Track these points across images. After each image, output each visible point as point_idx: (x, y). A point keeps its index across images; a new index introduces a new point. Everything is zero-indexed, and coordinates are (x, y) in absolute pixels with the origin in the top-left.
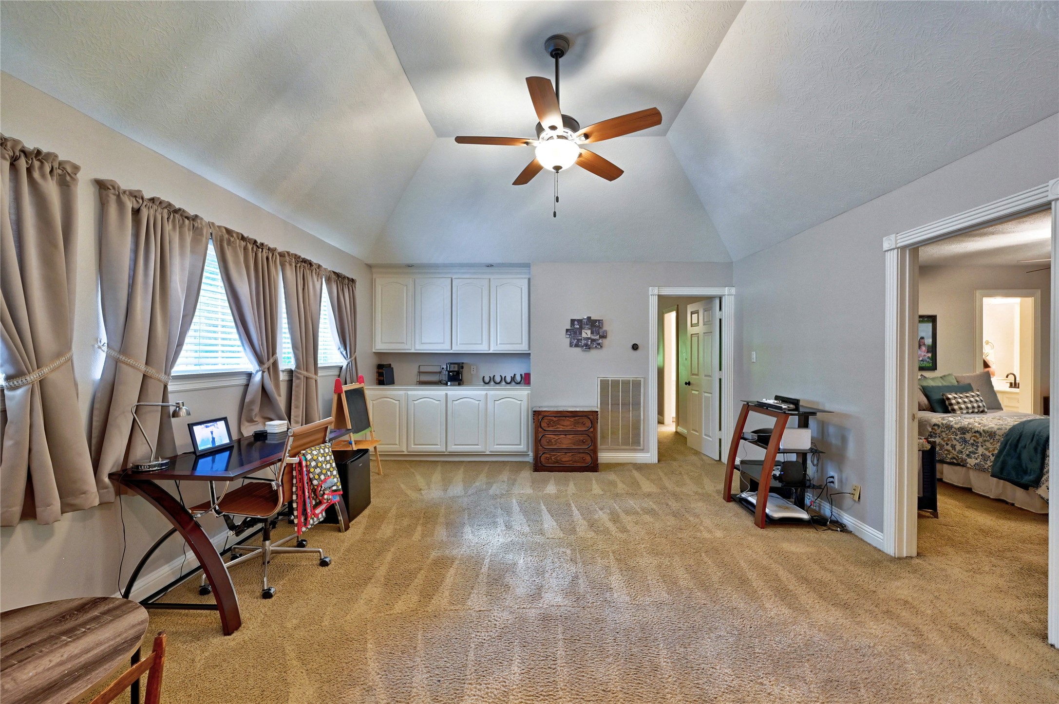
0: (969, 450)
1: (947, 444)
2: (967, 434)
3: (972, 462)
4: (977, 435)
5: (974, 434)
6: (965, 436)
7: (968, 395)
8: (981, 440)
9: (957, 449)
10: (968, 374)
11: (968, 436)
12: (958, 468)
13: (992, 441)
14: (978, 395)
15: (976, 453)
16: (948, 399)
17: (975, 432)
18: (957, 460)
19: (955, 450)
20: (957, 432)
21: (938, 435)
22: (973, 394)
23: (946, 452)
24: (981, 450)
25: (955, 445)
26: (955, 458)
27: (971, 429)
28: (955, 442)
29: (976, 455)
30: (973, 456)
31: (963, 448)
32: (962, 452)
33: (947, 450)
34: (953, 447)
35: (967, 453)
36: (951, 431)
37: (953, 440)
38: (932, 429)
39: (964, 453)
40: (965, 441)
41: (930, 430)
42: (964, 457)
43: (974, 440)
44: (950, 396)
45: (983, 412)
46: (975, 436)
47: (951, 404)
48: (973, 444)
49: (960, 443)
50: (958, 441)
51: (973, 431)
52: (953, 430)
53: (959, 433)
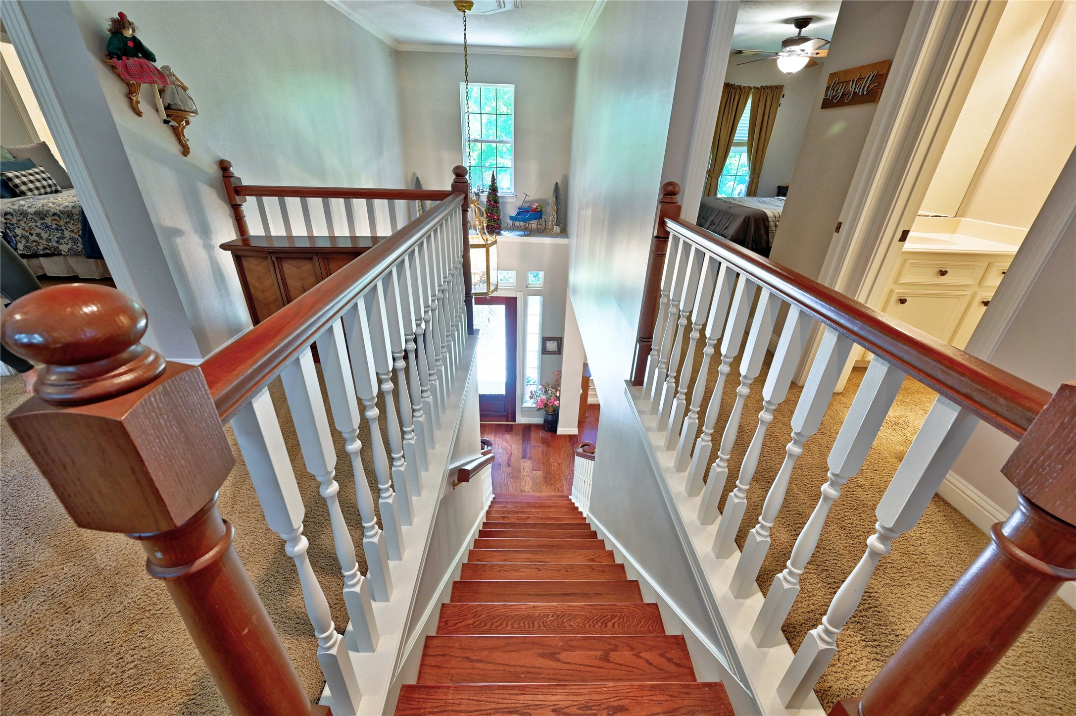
0: (57, 236)
1: (32, 235)
2: (46, 218)
3: (64, 248)
4: (56, 217)
5: (53, 218)
6: (45, 221)
7: (31, 171)
8: (62, 223)
9: (44, 238)
10: (22, 146)
11: (48, 221)
12: (55, 258)
13: (72, 222)
14: (43, 172)
15: (64, 238)
16: (10, 179)
17: (53, 215)
18: (50, 250)
19: (42, 239)
20: (35, 218)
21: (16, 226)
22: (36, 170)
23: (35, 244)
24: (67, 234)
25: (40, 234)
26: (47, 248)
27: (48, 211)
28: (38, 231)
29: (65, 240)
30: (63, 241)
31: (50, 235)
32: (50, 240)
33: (34, 241)
35: (56, 239)
37: (35, 228)
38: (6, 219)
39: (52, 240)
40: (48, 227)
42: (55, 244)
43: (56, 224)
44: (10, 175)
45: (57, 191)
46: (55, 220)
47: (17, 186)
48: (57, 229)
49: (43, 230)
50: (40, 228)
51: (50, 213)
52: (30, 216)
53: (37, 219)
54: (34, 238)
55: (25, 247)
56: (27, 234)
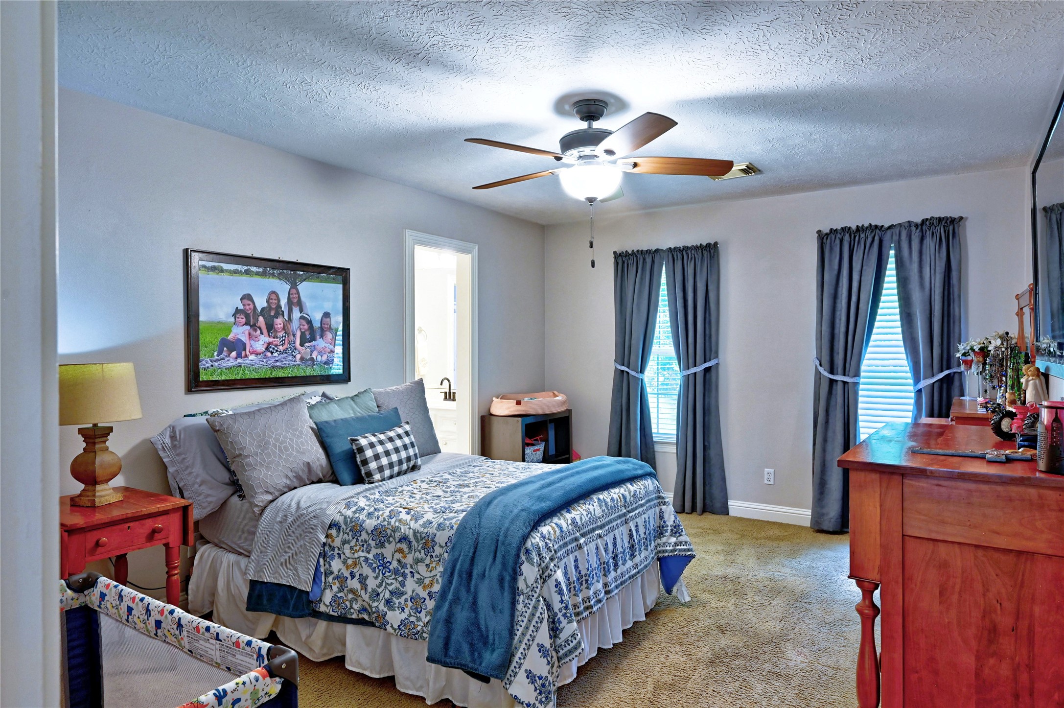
0: (390, 588)
1: (353, 576)
2: (387, 544)
3: (395, 618)
4: (404, 546)
5: (399, 545)
6: (383, 550)
7: (392, 434)
8: (409, 560)
9: (369, 590)
10: (393, 388)
11: (388, 551)
12: (372, 634)
13: (428, 561)
14: (407, 434)
15: (403, 594)
16: (361, 450)
17: (400, 541)
18: (369, 614)
19: (366, 589)
20: (371, 542)
21: (336, 550)
22: (400, 431)
23: (350, 596)
24: (410, 585)
25: (367, 577)
26: (365, 610)
27: (395, 530)
28: (366, 571)
29: (402, 600)
30: (397, 601)
31: (381, 584)
32: (378, 594)
33: (352, 591)
34: (363, 580)
35: (387, 595)
36: (360, 539)
37: (363, 564)
38: (327, 537)
39: (381, 595)
40: (384, 565)
41: (323, 539)
42: (382, 607)
43: (399, 561)
44: (363, 442)
45: (414, 468)
46: (400, 551)
47: (365, 462)
48: (396, 572)
49: (374, 570)
50: (370, 565)
51: (398, 535)
52: (364, 536)
53: (373, 543)
54: (354, 584)
55: (335, 599)
56: (347, 574)
